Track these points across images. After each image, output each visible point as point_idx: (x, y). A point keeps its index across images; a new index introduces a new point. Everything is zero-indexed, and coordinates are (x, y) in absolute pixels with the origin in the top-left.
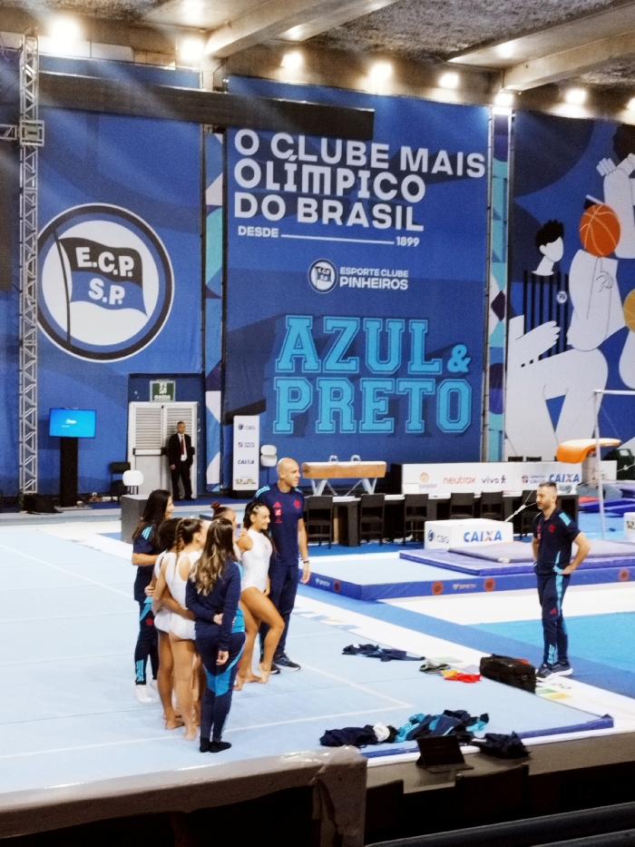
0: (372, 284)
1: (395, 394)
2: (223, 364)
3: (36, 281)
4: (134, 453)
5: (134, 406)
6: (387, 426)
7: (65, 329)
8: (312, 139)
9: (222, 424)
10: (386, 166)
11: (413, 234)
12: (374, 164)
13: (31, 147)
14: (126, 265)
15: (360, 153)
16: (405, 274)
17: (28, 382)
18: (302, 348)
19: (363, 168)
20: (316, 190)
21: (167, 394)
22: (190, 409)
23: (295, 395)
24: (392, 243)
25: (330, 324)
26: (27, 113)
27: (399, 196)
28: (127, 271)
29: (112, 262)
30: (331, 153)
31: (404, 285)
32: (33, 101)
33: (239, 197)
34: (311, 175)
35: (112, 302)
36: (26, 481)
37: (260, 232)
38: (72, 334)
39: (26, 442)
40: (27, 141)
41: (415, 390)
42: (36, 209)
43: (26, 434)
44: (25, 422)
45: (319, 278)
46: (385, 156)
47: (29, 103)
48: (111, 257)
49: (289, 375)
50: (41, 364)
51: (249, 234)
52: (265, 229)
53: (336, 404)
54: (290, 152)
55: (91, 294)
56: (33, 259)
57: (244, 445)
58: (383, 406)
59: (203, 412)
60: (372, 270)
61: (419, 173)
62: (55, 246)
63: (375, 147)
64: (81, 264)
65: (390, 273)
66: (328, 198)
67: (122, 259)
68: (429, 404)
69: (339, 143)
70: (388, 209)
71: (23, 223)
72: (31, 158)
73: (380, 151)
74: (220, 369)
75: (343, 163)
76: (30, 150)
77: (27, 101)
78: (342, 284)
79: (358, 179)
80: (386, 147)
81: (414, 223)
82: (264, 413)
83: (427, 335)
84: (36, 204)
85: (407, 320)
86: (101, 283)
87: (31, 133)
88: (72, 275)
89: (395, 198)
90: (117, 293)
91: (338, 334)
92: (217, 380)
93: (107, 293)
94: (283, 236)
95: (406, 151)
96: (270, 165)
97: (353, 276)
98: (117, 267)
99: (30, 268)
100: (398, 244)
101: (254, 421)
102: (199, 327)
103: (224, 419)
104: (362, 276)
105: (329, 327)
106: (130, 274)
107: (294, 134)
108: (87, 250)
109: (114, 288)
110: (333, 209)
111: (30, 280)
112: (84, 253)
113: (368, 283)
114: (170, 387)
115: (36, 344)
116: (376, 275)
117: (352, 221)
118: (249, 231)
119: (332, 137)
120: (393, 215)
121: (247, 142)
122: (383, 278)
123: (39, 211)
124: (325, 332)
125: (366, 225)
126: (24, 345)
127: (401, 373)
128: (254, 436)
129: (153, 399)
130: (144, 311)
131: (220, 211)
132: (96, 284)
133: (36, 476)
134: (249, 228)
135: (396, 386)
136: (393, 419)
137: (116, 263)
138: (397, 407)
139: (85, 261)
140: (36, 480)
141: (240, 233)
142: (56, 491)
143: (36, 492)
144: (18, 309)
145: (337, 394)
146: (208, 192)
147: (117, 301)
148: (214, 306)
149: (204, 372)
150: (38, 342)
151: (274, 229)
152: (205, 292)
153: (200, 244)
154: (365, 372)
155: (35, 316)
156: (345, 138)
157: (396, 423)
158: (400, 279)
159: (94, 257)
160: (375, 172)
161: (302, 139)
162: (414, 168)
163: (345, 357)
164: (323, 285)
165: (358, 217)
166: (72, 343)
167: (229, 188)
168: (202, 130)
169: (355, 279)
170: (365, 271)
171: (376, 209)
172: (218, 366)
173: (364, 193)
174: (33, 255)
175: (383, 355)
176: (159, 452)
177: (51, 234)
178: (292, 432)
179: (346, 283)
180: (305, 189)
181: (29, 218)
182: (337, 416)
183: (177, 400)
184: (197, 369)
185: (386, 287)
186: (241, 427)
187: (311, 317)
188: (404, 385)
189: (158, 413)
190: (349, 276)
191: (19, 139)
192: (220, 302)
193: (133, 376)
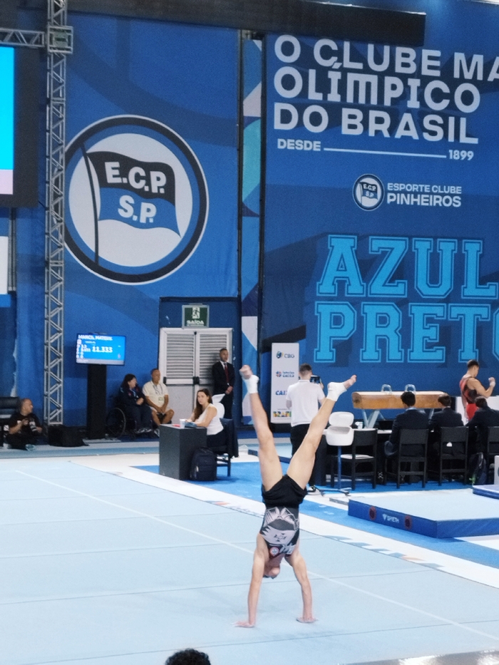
0: (422, 201)
1: (447, 320)
2: (260, 288)
3: (63, 198)
4: (165, 382)
5: (165, 332)
6: (438, 355)
7: (93, 249)
8: (358, 46)
9: (259, 352)
10: (437, 73)
11: (467, 147)
12: (425, 72)
13: (59, 54)
14: (158, 181)
15: (410, 60)
16: (458, 190)
17: (55, 306)
18: (346, 270)
19: (412, 76)
20: (362, 100)
21: (200, 320)
22: (226, 336)
23: (337, 320)
24: (445, 157)
25: (376, 245)
26: (55, 18)
27: (452, 106)
28: (159, 188)
29: (143, 178)
30: (379, 60)
31: (457, 203)
32: (61, 6)
33: (278, 107)
34: (356, 84)
35: (143, 220)
36: (51, 411)
37: (302, 145)
38: (101, 254)
39: (52, 370)
40: (54, 49)
41: (469, 316)
42: (64, 121)
43: (52, 360)
44: (50, 347)
45: (364, 195)
46: (437, 63)
47: (57, 8)
48: (142, 173)
49: (331, 299)
50: (67, 286)
51: (289, 148)
52: (306, 142)
53: (381, 331)
54: (334, 59)
55: (121, 212)
56: (59, 174)
57: (282, 374)
58: (433, 333)
59: (238, 338)
60: (421, 186)
61: (474, 81)
62: (82, 161)
63: (426, 53)
64: (110, 180)
65: (442, 189)
66: (375, 108)
67: (154, 175)
68: (483, 331)
69: (387, 49)
70: (439, 120)
71: (50, 136)
72: (59, 66)
73: (430, 58)
74: (257, 292)
75: (391, 71)
76: (58, 58)
77: (55, 5)
78: (389, 201)
79: (407, 88)
80: (437, 53)
81: (468, 135)
82: (304, 341)
83: (481, 256)
84: (64, 116)
85: (460, 239)
86: (131, 200)
87: (58, 39)
88: (101, 191)
89: (447, 108)
90: (148, 210)
91: (384, 255)
92: (254, 305)
93: (137, 211)
94: (326, 149)
95: (459, 57)
96: (312, 74)
97: (400, 192)
98: (149, 183)
99: (57, 183)
100: (451, 157)
101: (293, 348)
102: (235, 247)
103: (261, 346)
104: (411, 193)
105: (375, 248)
106: (162, 191)
107: (339, 39)
108: (117, 164)
109: (145, 206)
110: (379, 121)
111: (56, 196)
112: (114, 168)
113: (418, 200)
114: (203, 312)
115: (63, 265)
116: (426, 191)
117: (400, 132)
118: (289, 144)
119: (379, 43)
120: (445, 127)
121: (288, 49)
122: (433, 194)
123: (66, 122)
124: (370, 253)
125: (416, 137)
126: (51, 265)
127: (454, 297)
128: (294, 364)
129: (186, 324)
130: (175, 229)
131: (258, 123)
132: (126, 200)
133: (61, 406)
134: (289, 141)
135: (448, 312)
136: (444, 348)
137: (148, 179)
138: (449, 335)
139: (114, 176)
140: (61, 411)
141: (280, 147)
142: (82, 423)
143: (61, 423)
144: (44, 227)
145: (383, 320)
146: (246, 103)
147: (148, 219)
148: (251, 224)
149: (240, 296)
150: (65, 262)
151: (315, 142)
152: (242, 210)
153: (236, 159)
154: (414, 296)
155: (61, 237)
156: (394, 44)
157: (448, 352)
158: (452, 196)
159: (124, 172)
160: (425, 80)
161: (347, 45)
162: (468, 75)
163: (392, 280)
164: (368, 202)
165: (407, 128)
166: (100, 264)
167: (268, 98)
168: (239, 35)
169: (403, 195)
170: (414, 187)
171: (427, 119)
172: (254, 289)
173: (413, 103)
174: (60, 170)
175: (434, 278)
176: (191, 381)
177: (79, 147)
178: (334, 361)
179: (393, 200)
180: (350, 99)
181: (56, 130)
182: (382, 343)
183: (211, 326)
184: (233, 292)
185: (437, 204)
186: (280, 355)
187: (356, 237)
188: (456, 311)
189: (190, 340)
190: (396, 193)
191: (46, 46)
192: (258, 219)
193: (164, 300)
